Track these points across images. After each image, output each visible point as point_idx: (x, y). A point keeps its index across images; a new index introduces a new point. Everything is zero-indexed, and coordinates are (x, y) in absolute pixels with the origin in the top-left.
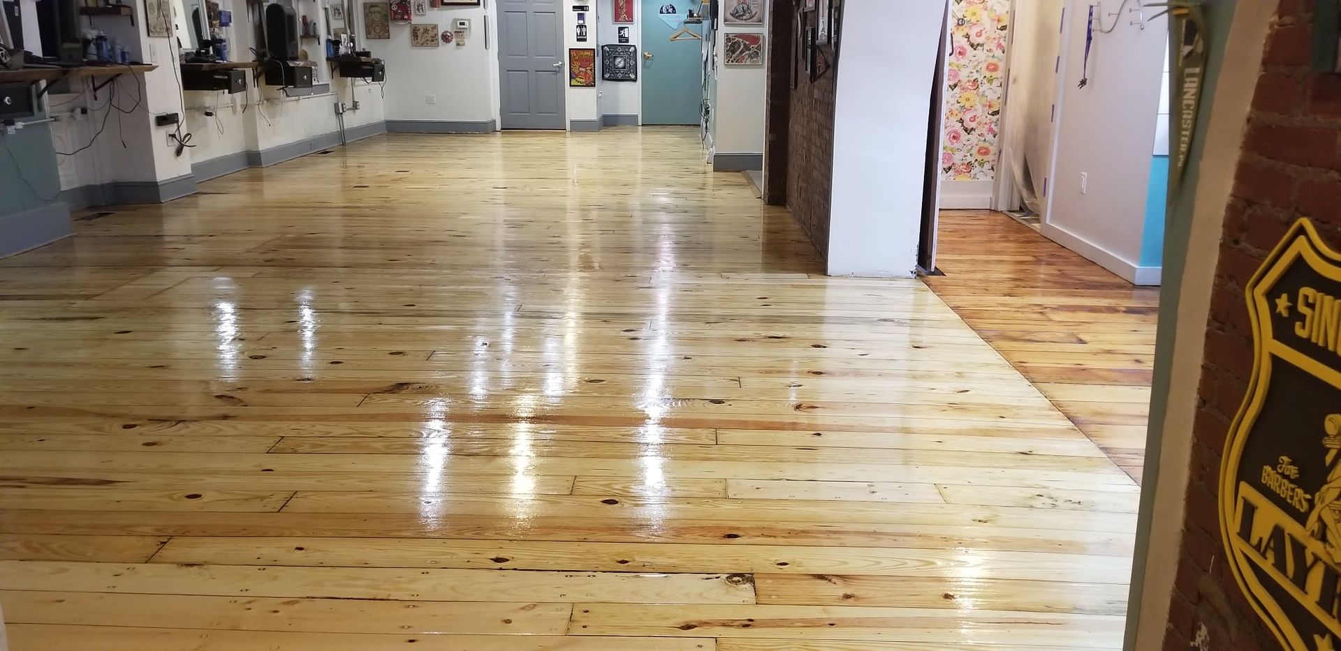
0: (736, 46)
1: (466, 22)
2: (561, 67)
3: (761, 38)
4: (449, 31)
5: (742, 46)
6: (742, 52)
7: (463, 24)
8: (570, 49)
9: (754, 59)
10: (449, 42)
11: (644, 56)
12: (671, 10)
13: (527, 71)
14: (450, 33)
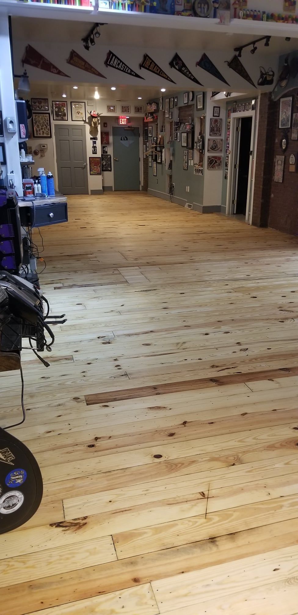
0: (212, 161)
1: (46, 145)
2: (86, 166)
3: (221, 158)
4: (37, 149)
5: (214, 161)
6: (214, 164)
7: (44, 146)
8: (90, 158)
9: (219, 167)
10: (37, 155)
11: (115, 160)
12: (125, 139)
13: (70, 168)
14: (38, 151)
